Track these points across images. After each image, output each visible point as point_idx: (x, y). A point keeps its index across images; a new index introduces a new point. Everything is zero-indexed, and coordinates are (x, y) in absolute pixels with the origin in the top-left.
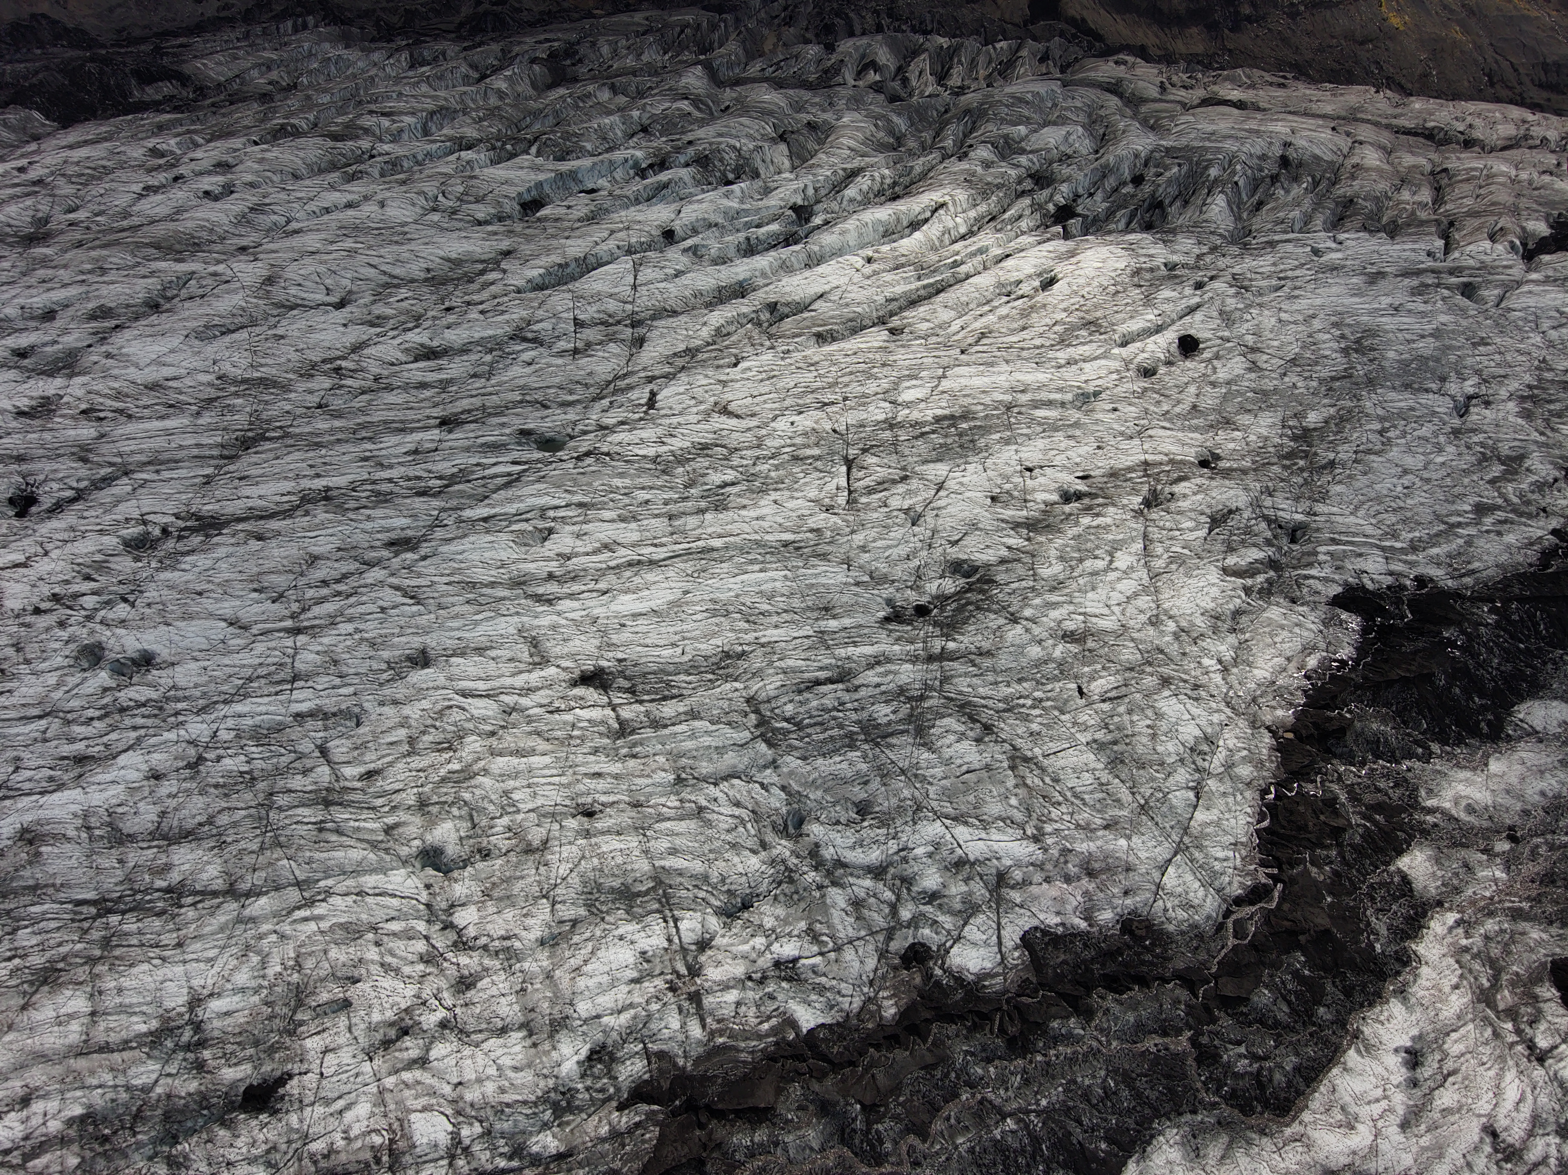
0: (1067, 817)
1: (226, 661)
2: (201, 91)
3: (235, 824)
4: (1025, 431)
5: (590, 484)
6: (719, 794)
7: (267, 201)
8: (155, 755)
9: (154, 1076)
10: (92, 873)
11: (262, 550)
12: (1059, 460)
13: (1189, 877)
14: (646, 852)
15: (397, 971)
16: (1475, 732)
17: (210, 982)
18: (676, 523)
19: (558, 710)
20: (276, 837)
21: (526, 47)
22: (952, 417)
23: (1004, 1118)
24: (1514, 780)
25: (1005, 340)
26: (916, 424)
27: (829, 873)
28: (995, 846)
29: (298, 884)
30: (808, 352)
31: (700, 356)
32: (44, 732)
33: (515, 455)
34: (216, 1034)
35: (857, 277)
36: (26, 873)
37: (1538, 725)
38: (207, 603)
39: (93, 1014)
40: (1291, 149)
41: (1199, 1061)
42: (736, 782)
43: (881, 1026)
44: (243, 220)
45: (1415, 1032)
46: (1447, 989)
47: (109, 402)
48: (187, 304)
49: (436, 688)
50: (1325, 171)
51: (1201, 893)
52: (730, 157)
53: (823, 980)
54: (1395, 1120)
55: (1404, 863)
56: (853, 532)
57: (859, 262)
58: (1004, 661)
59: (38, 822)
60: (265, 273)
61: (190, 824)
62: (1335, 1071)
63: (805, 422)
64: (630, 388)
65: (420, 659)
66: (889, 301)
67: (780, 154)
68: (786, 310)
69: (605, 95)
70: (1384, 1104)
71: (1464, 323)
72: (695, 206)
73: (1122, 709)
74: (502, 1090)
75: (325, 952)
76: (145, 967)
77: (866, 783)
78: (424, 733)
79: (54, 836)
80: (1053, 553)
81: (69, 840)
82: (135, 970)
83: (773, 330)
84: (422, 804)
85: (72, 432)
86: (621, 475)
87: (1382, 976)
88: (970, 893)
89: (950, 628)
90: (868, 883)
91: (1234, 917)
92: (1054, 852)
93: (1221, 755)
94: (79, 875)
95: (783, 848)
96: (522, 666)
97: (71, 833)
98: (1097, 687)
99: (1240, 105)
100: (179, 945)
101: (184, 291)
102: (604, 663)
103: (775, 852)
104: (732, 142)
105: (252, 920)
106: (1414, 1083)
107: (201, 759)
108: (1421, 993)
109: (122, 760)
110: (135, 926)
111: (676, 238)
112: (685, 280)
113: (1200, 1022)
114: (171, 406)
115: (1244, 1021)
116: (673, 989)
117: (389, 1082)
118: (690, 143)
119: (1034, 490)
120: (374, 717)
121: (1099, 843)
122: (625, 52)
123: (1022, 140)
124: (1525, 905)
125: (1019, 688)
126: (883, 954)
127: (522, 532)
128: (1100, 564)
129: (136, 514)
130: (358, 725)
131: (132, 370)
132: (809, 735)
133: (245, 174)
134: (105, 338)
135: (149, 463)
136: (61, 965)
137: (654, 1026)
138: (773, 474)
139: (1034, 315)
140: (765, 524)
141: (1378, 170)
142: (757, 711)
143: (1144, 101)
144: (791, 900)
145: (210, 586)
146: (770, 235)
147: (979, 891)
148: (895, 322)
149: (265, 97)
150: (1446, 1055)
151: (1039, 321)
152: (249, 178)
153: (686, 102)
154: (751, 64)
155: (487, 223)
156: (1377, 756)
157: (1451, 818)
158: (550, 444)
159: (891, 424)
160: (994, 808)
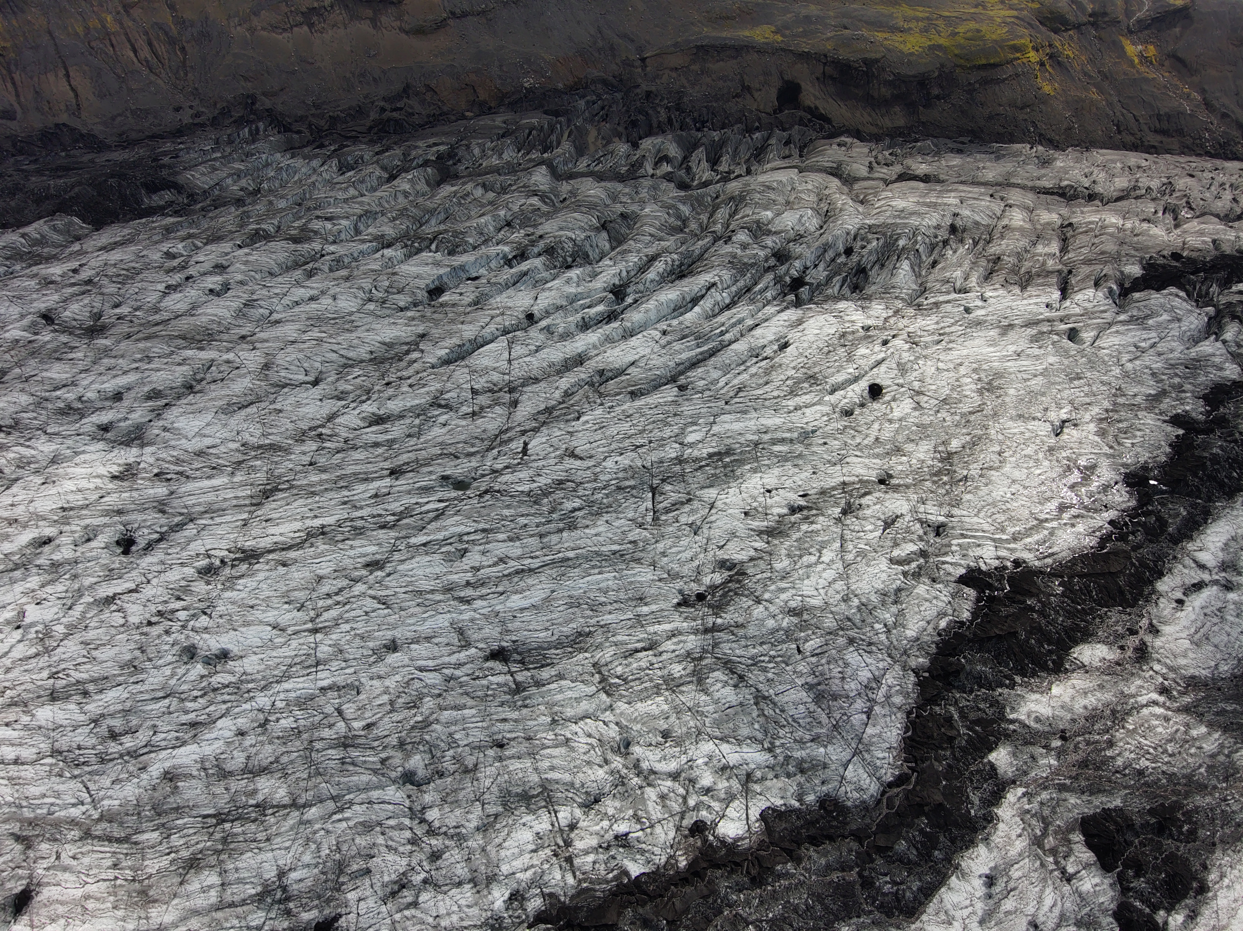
0: (789, 735)
1: (274, 654)
2: (192, 196)
3: (292, 762)
4: (766, 462)
5: (489, 515)
6: (579, 730)
7: (255, 297)
8: (239, 720)
9: (263, 920)
10: (210, 797)
11: (286, 574)
12: (788, 483)
13: (861, 771)
14: (536, 769)
15: (396, 850)
16: (1044, 668)
17: (289, 862)
18: (545, 540)
19: (478, 678)
20: (317, 769)
21: (420, 152)
22: (719, 454)
23: (748, 926)
24: (1067, 700)
25: (754, 393)
26: (697, 460)
27: (646, 778)
28: (746, 756)
29: (333, 798)
30: (625, 407)
31: (556, 413)
32: (168, 708)
33: (439, 495)
34: (295, 893)
35: (657, 348)
36: (171, 800)
37: (1086, 660)
38: (257, 614)
39: (223, 885)
40: (958, 219)
41: (863, 886)
42: (588, 720)
43: (677, 873)
44: (240, 314)
45: (992, 864)
46: (1014, 837)
47: (172, 467)
48: (213, 387)
49: (404, 666)
50: (982, 234)
51: (868, 781)
52: (568, 246)
53: (644, 846)
54: (976, 919)
55: (993, 757)
56: (657, 542)
57: (657, 334)
58: (752, 630)
59: (174, 767)
60: (263, 361)
61: (265, 763)
62: (943, 890)
63: (625, 461)
64: (511, 440)
65: (392, 646)
66: (678, 365)
67: (603, 240)
68: (610, 374)
69: (479, 192)
70: (970, 909)
71: (1066, 362)
72: (547, 294)
73: (824, 661)
74: (462, 919)
75: (353, 840)
76: (250, 854)
77: (667, 718)
78: (398, 697)
79: (185, 776)
80: (784, 552)
81: (194, 777)
82: (244, 857)
83: (602, 389)
84: (402, 744)
85: (151, 491)
86: (508, 507)
87: (975, 830)
88: (730, 787)
89: (718, 608)
90: (669, 783)
91: (887, 795)
92: (781, 758)
93: (883, 690)
94: (203, 799)
95: (617, 762)
96: (454, 648)
97: (195, 773)
98: (809, 646)
99: (926, 179)
100: (268, 840)
101: (208, 375)
102: (504, 644)
103: (613, 766)
104: (570, 234)
105: (309, 822)
106: (990, 896)
107: (267, 721)
108: (998, 840)
109: (220, 724)
110: (240, 830)
111: (535, 319)
112: (542, 354)
113: (864, 863)
114: (214, 468)
115: (890, 861)
116: (556, 855)
117: (397, 917)
118: (541, 237)
119: (772, 506)
120: (368, 688)
121: (808, 751)
122: (490, 153)
123: (769, 223)
124: (1068, 782)
125: (761, 649)
126: (678, 828)
127: (448, 552)
128: (813, 559)
129: (202, 551)
130: (358, 693)
131: (184, 441)
132: (632, 687)
133: (236, 274)
134: (159, 415)
135: (206, 512)
136: (200, 856)
137: (546, 878)
138: (605, 501)
139: (774, 373)
140: (601, 539)
141: (1021, 229)
142: (600, 672)
143: (857, 179)
144: (624, 796)
145: (258, 602)
146: (598, 314)
147: (736, 785)
148: (682, 380)
149: (239, 202)
150: (1010, 878)
151: (777, 377)
152: (239, 277)
153: (536, 198)
154: (580, 160)
155: (406, 309)
156: (981, 686)
157: (1025, 726)
158: (461, 485)
159: (680, 460)
160: (745, 731)
